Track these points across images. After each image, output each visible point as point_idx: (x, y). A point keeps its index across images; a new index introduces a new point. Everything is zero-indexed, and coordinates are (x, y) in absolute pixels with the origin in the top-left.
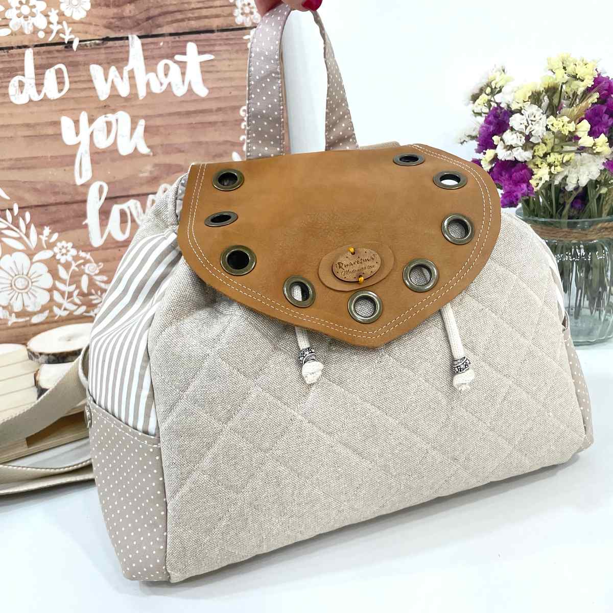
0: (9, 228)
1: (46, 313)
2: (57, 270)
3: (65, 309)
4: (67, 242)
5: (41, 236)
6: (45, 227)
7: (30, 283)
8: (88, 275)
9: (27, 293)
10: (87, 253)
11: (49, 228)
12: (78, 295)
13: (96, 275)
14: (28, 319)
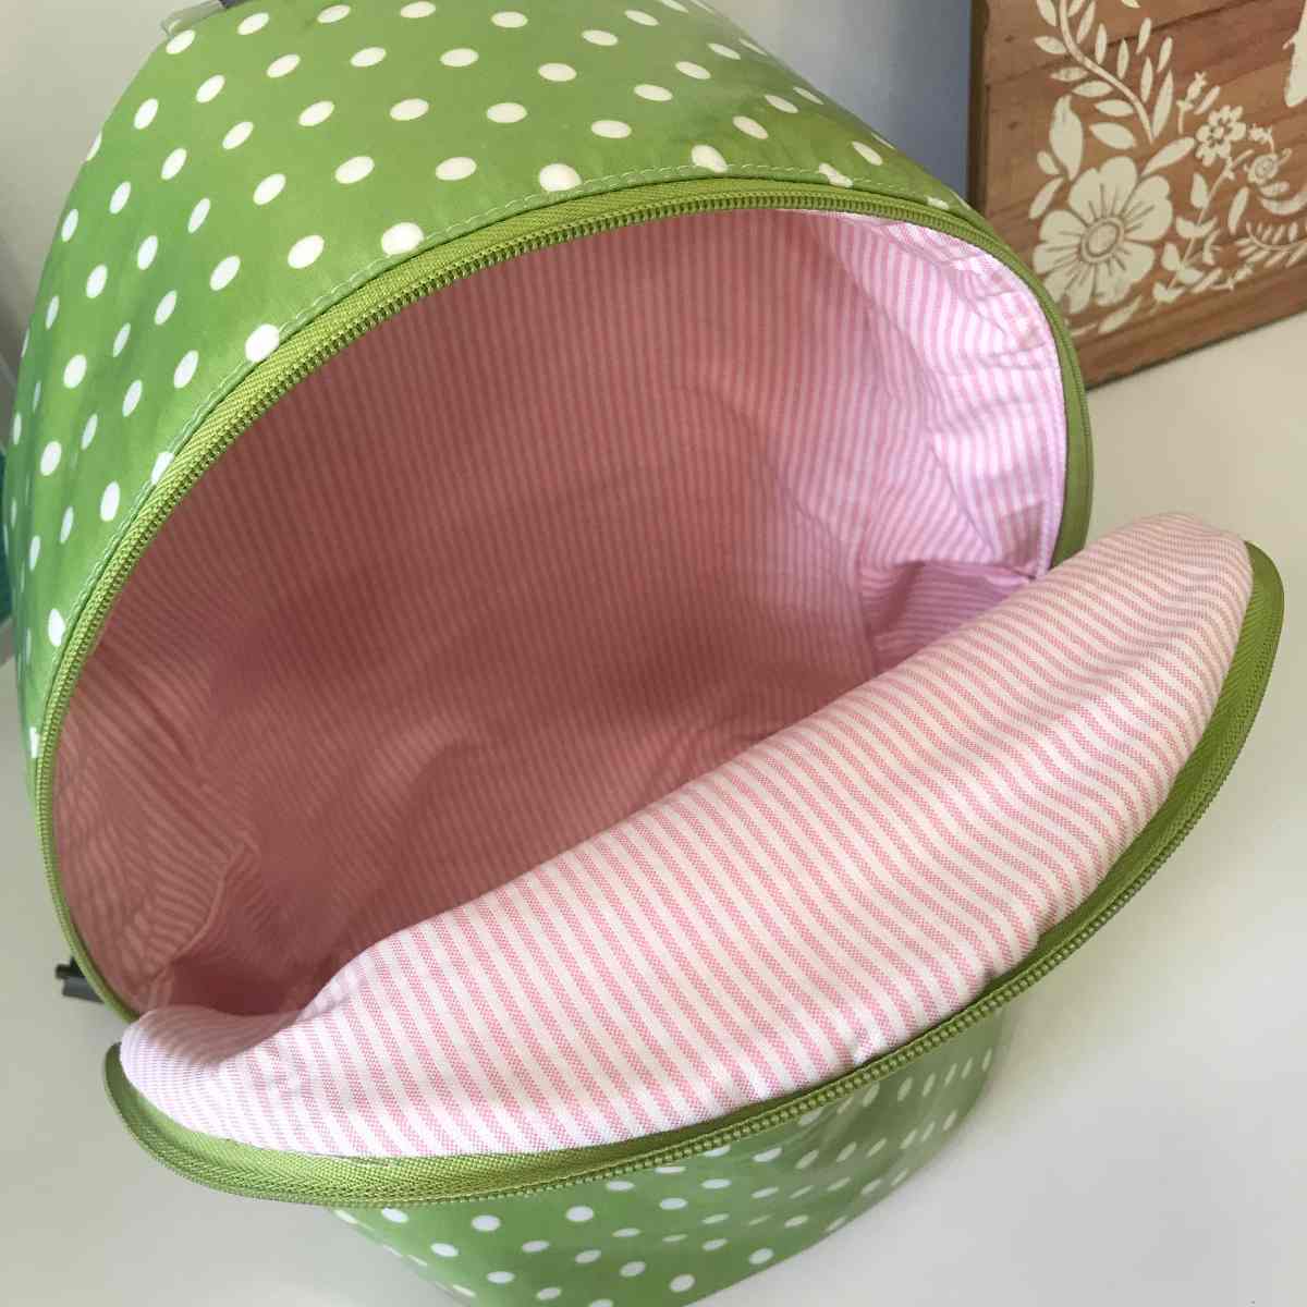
0: (1116, 95)
1: (1134, 306)
2: (1190, 186)
3: (1179, 285)
4: (1232, 108)
5: (1180, 104)
6: (1197, 75)
7: (1122, 231)
8: (1253, 187)
9: (1108, 262)
10: (1266, 131)
11: (1204, 74)
12: (1215, 244)
13: (1269, 182)
14: (1093, 326)
